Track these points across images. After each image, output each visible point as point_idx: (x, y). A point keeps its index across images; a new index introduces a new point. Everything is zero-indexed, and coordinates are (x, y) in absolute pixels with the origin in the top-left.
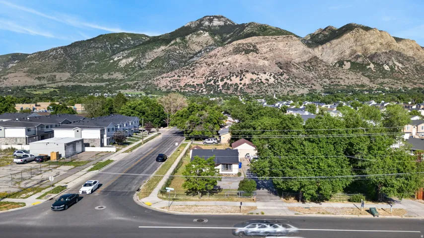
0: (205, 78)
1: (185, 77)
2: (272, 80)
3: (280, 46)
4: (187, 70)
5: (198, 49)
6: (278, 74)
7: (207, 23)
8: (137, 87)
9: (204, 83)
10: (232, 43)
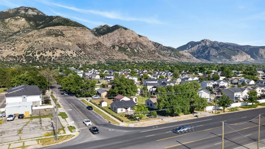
0: (25, 51)
1: (7, 50)
2: (75, 55)
3: (78, 34)
4: (8, 45)
5: (16, 30)
6: (79, 51)
7: (23, 12)
9: (24, 55)
10: (45, 28)
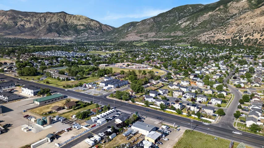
0: (233, 35)
1: (219, 34)
4: (221, 30)
5: (235, 12)
8: (187, 41)
9: (231, 38)
10: (261, 8)
